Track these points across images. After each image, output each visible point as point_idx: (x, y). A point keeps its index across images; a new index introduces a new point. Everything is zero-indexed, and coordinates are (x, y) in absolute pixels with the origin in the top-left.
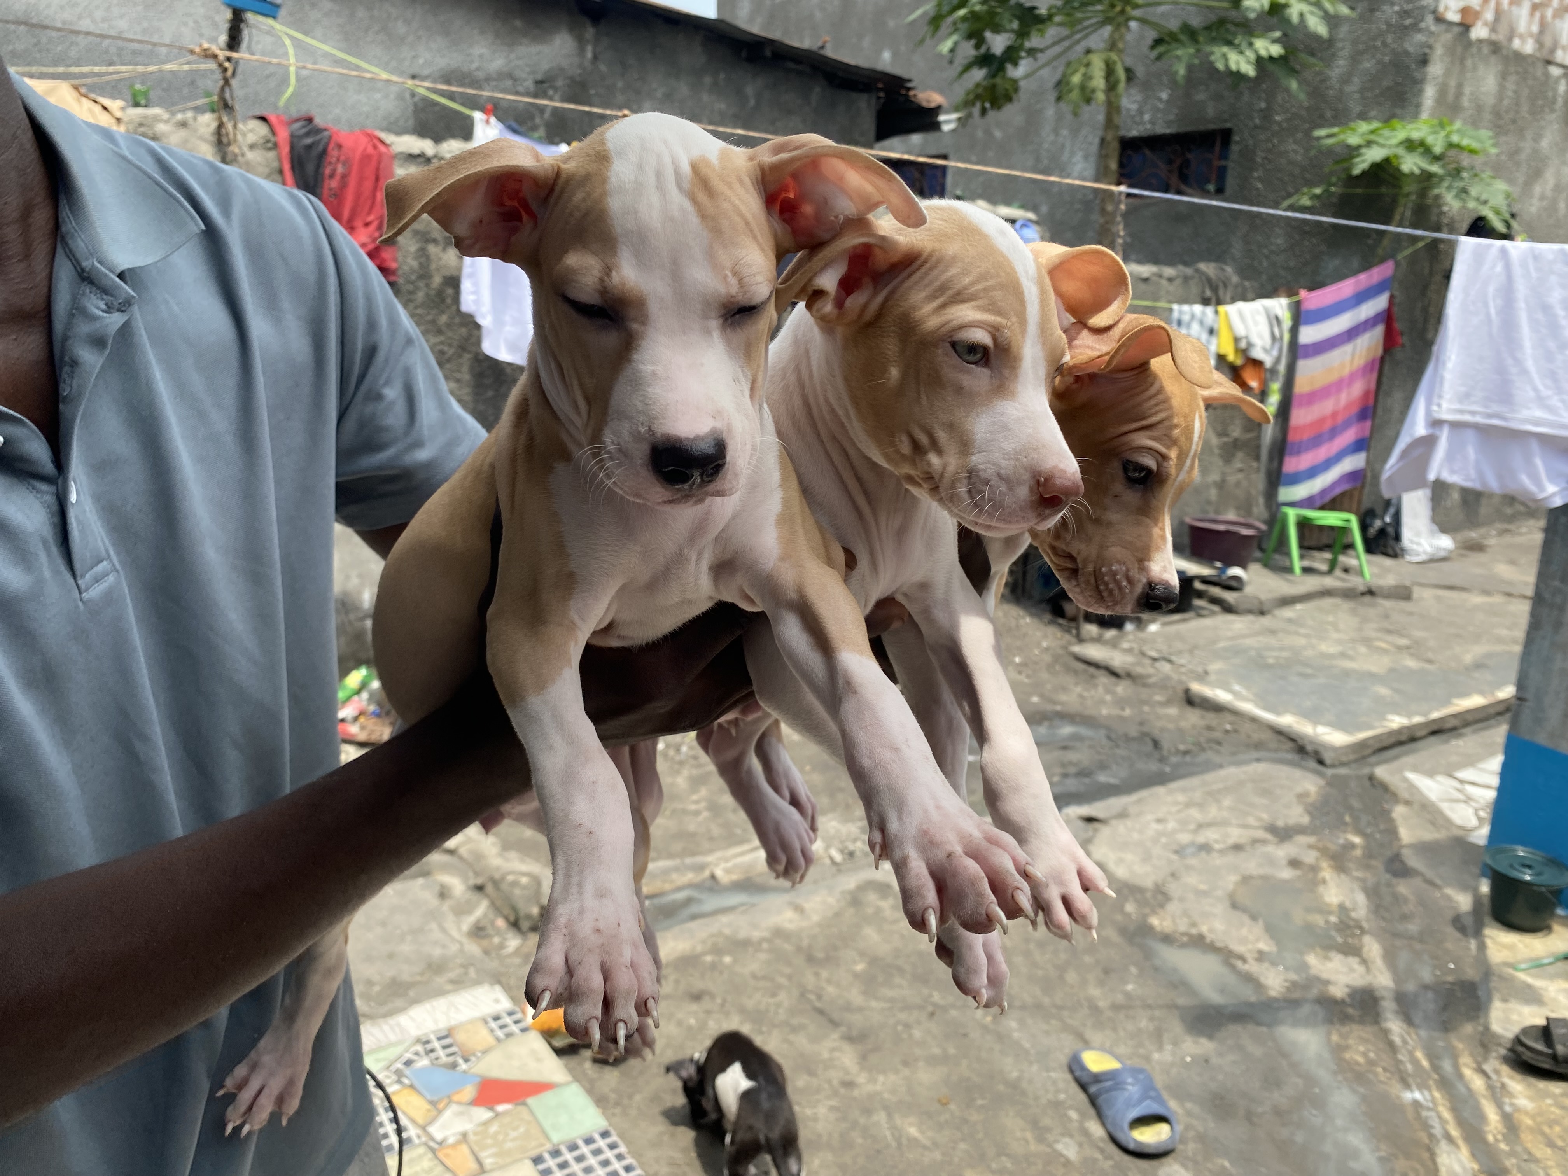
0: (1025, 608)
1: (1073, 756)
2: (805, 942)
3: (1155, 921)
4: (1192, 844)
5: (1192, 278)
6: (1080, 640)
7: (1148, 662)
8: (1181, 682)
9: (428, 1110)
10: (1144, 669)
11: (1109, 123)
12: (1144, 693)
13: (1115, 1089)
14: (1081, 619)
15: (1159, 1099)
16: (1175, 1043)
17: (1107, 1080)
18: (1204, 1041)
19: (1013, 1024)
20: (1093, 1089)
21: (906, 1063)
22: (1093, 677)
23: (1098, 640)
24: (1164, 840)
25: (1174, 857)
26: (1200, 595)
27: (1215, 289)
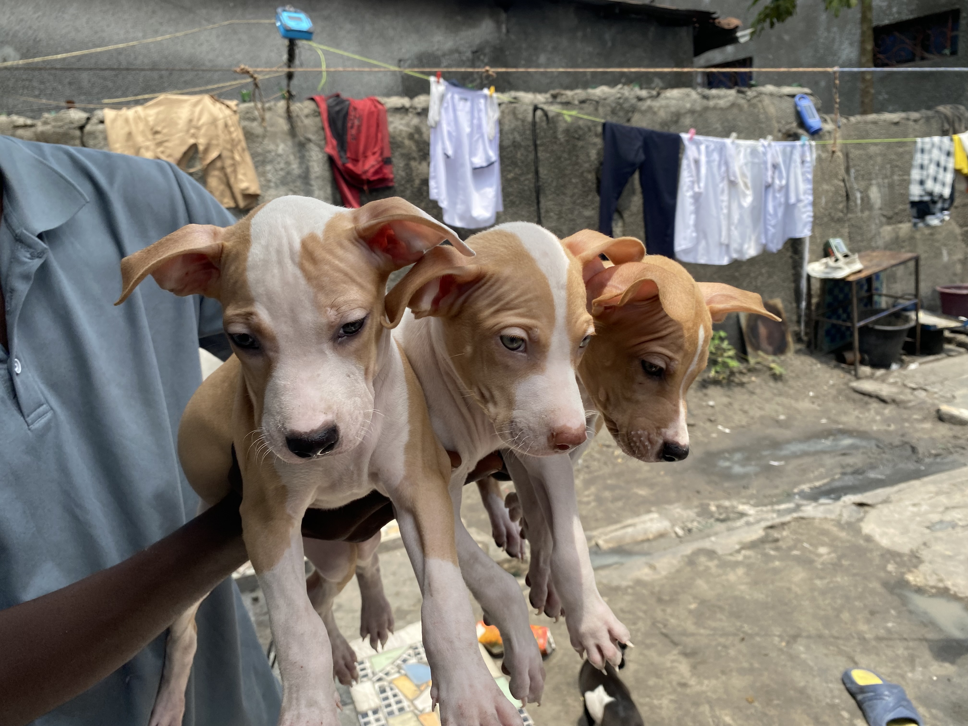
0: (817, 358)
1: (850, 460)
2: (657, 589)
3: (910, 577)
4: (941, 522)
5: (933, 117)
6: (857, 378)
7: (908, 391)
8: (933, 405)
9: (415, 690)
10: (906, 396)
11: (864, 19)
12: (905, 414)
13: (876, 699)
14: (858, 364)
15: (909, 706)
16: (925, 666)
17: (868, 692)
18: (947, 665)
19: (802, 649)
20: (860, 697)
21: (723, 672)
22: (867, 403)
23: (871, 377)
24: (918, 519)
25: (927, 531)
26: (949, 341)
27: (952, 123)
